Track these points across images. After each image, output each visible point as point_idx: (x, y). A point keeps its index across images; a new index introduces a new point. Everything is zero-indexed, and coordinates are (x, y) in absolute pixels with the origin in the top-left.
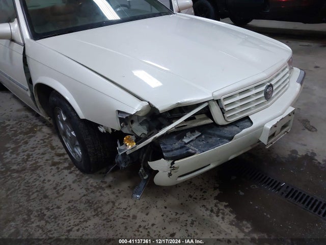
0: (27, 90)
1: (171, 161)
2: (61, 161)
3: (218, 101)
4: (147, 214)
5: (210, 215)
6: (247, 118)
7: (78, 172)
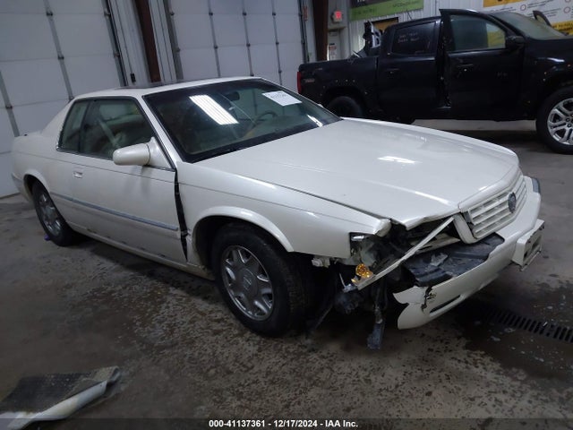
0: (177, 230)
1: (426, 288)
2: (224, 328)
3: (463, 215)
4: (383, 376)
5: (467, 367)
6: (494, 234)
7: (258, 338)
